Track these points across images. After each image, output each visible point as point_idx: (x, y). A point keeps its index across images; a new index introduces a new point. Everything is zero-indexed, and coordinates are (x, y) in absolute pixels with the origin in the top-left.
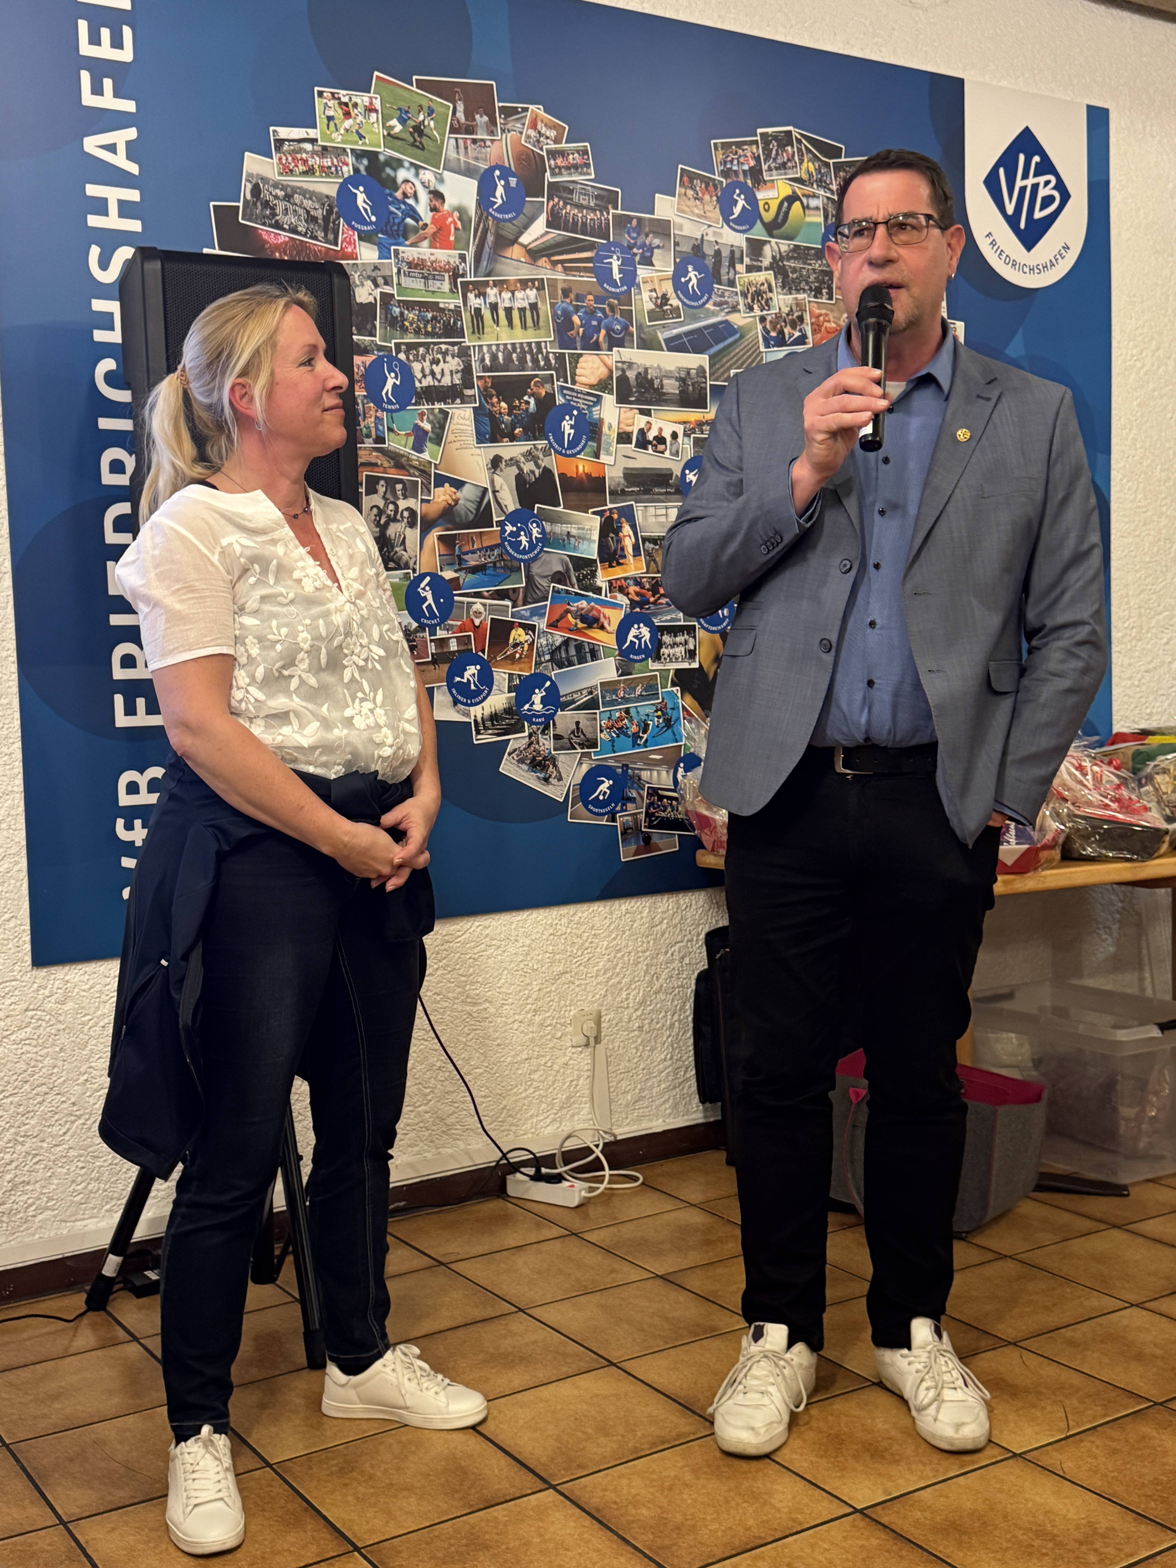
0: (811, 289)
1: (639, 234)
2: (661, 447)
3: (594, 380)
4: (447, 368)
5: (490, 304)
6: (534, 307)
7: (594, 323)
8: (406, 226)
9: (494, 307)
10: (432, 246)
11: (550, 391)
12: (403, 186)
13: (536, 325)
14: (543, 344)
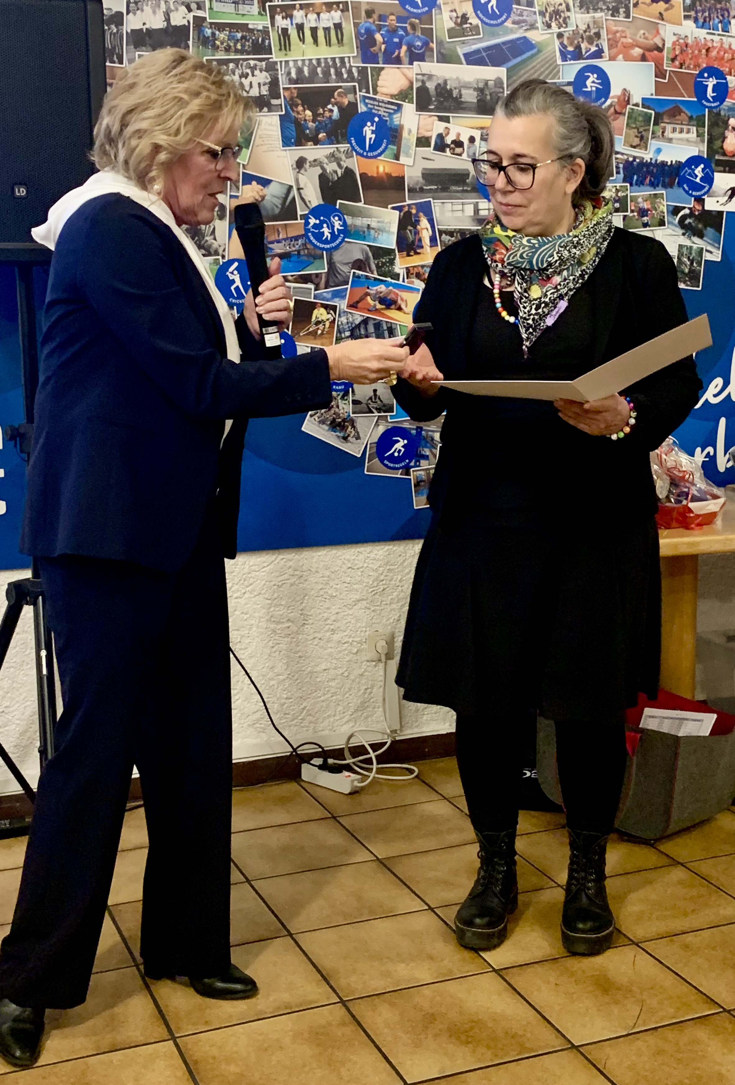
0: (608, 9)
3: (395, 91)
4: (255, 81)
5: (297, 24)
6: (338, 26)
9: (300, 28)
11: (352, 100)
13: (340, 42)
14: (346, 60)
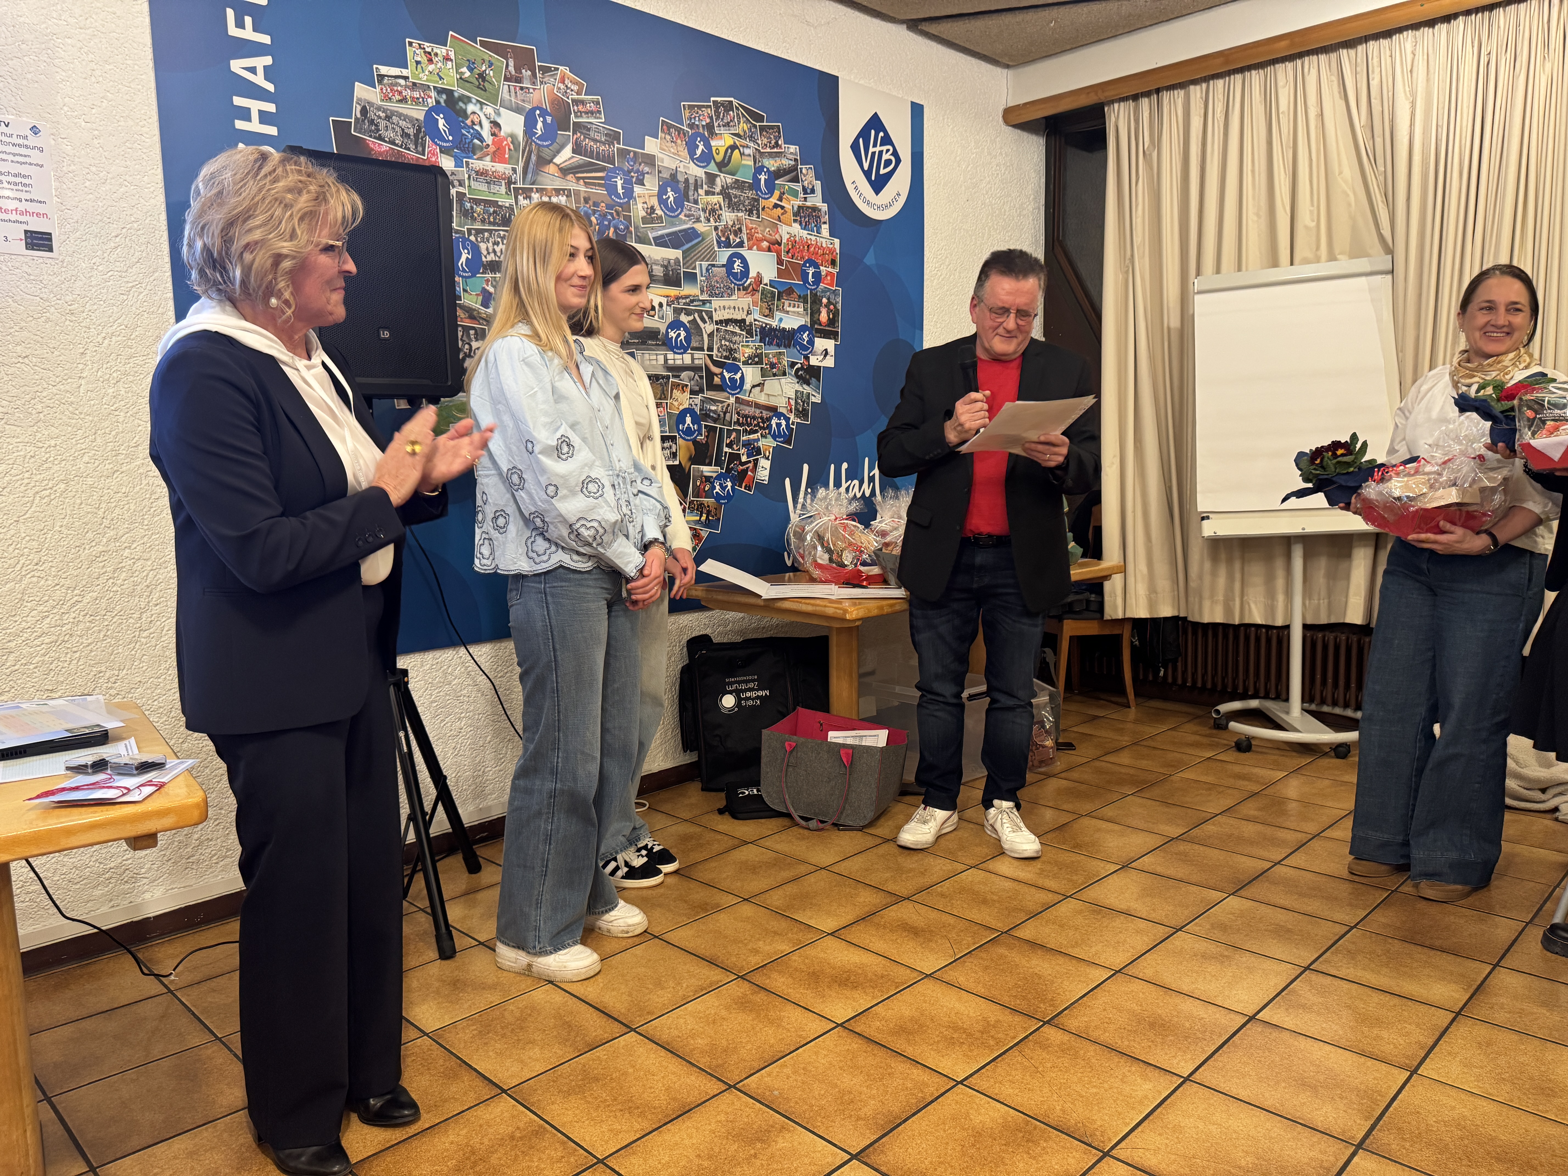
0: (746, 210)
1: (635, 163)
2: (652, 313)
7: (606, 223)
8: (474, 144)
10: (493, 161)
12: (472, 116)
